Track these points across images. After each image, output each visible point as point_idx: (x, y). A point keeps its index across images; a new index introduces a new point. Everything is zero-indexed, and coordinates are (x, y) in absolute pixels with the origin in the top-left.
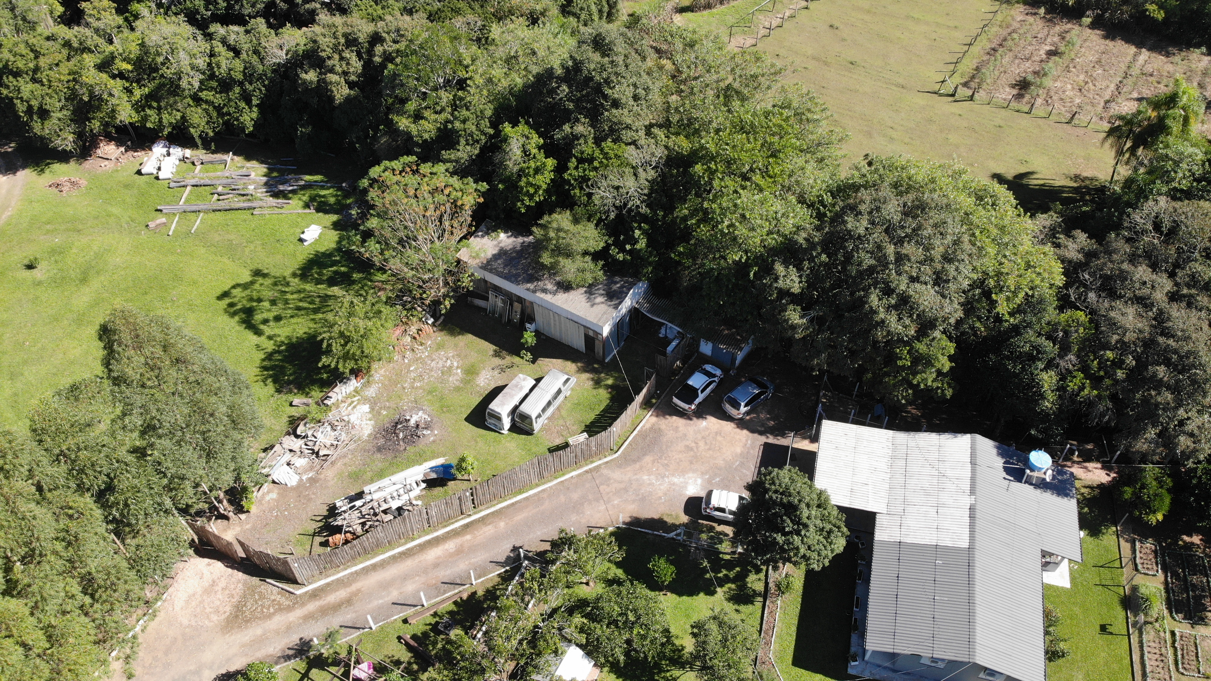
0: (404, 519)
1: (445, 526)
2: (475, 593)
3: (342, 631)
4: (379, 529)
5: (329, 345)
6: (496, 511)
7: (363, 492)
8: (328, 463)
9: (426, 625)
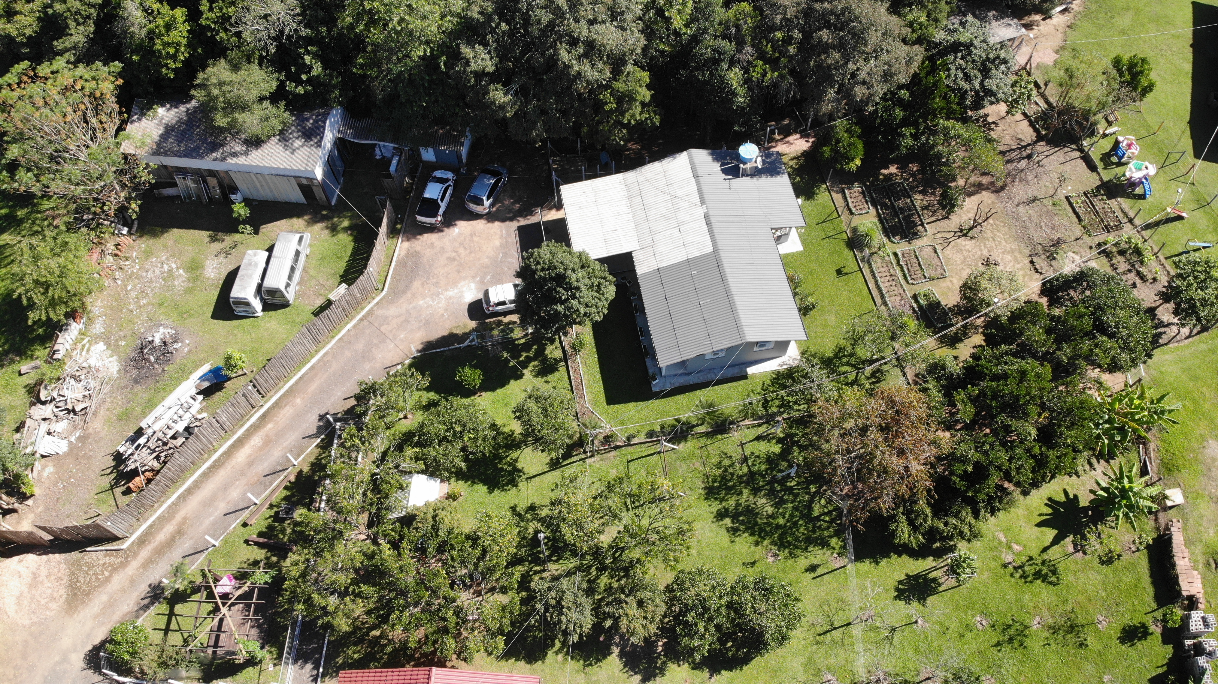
0: (197, 436)
1: (242, 425)
2: (301, 472)
3: (187, 560)
4: (176, 455)
5: (29, 299)
6: (287, 391)
7: (141, 429)
8: (90, 415)
9: (267, 519)
